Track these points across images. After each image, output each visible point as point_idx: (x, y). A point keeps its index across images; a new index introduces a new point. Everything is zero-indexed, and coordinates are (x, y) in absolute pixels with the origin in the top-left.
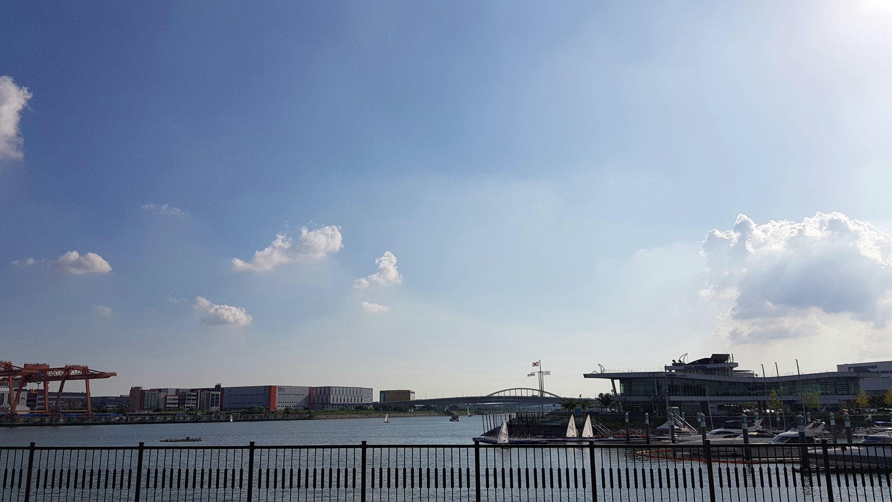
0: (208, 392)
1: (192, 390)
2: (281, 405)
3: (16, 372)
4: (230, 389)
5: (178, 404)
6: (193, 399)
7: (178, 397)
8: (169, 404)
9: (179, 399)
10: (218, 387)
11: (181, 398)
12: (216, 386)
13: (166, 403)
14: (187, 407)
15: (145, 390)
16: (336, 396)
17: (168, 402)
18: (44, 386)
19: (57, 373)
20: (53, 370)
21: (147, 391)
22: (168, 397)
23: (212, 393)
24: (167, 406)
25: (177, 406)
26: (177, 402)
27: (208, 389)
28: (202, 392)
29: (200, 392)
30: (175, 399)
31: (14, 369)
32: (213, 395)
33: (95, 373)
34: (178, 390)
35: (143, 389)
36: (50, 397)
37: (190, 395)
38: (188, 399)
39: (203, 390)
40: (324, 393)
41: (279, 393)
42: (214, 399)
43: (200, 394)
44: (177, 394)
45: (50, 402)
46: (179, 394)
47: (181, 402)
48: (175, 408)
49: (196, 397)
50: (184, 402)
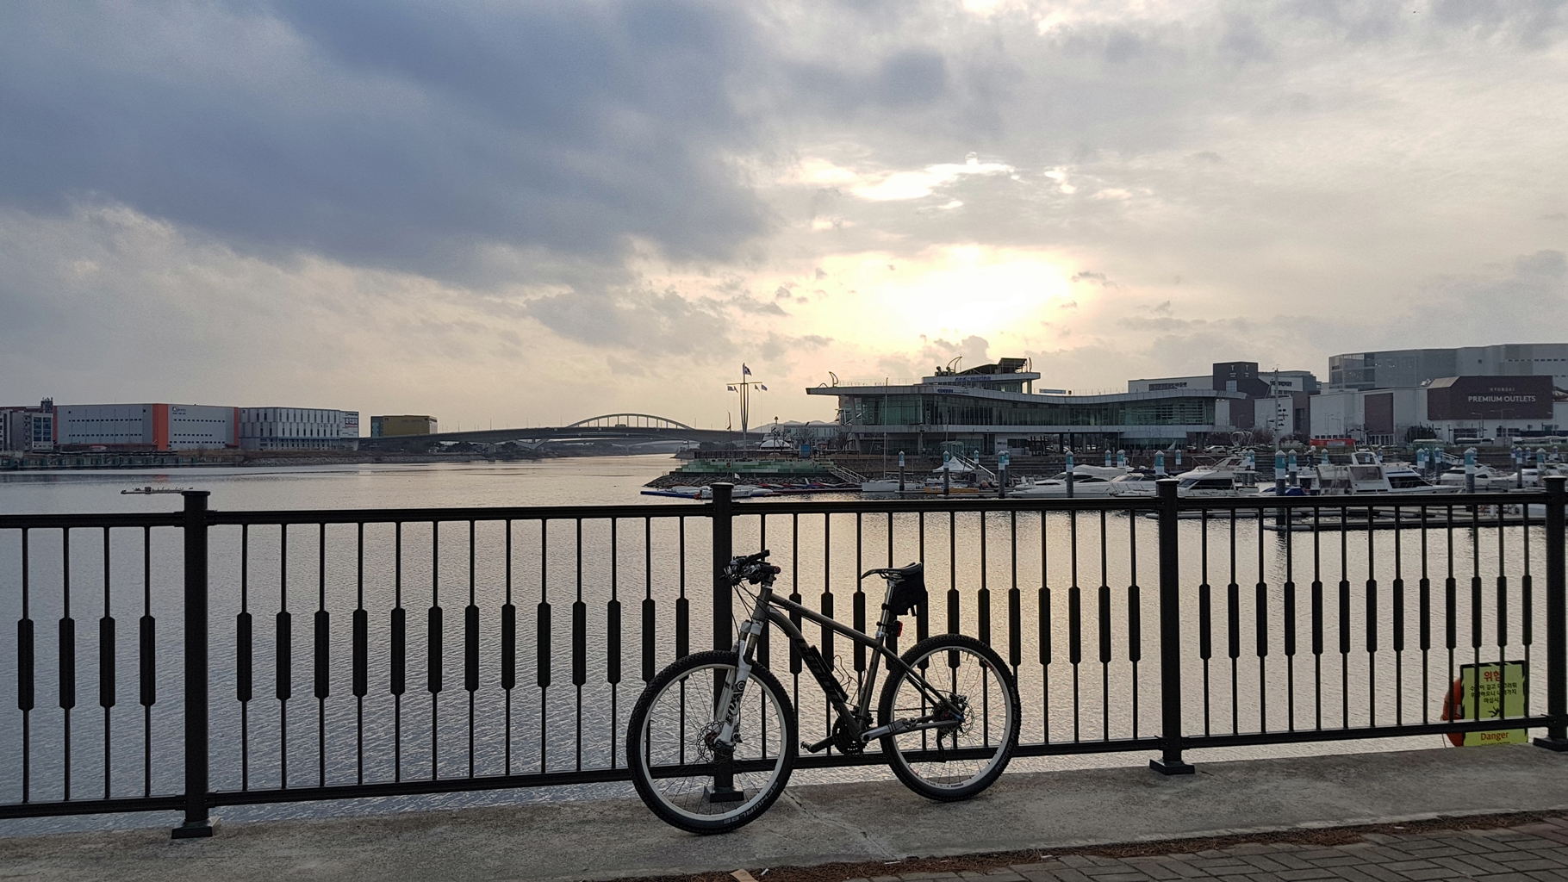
0: (27, 414)
2: (178, 439)
4: (70, 410)
10: (47, 405)
12: (43, 402)
16: (288, 424)
23: (35, 415)
27: (26, 409)
28: (14, 414)
29: (11, 412)
32: (38, 420)
39: (16, 409)
40: (265, 418)
41: (175, 417)
42: (39, 427)
43: (11, 417)
49: (3, 424)
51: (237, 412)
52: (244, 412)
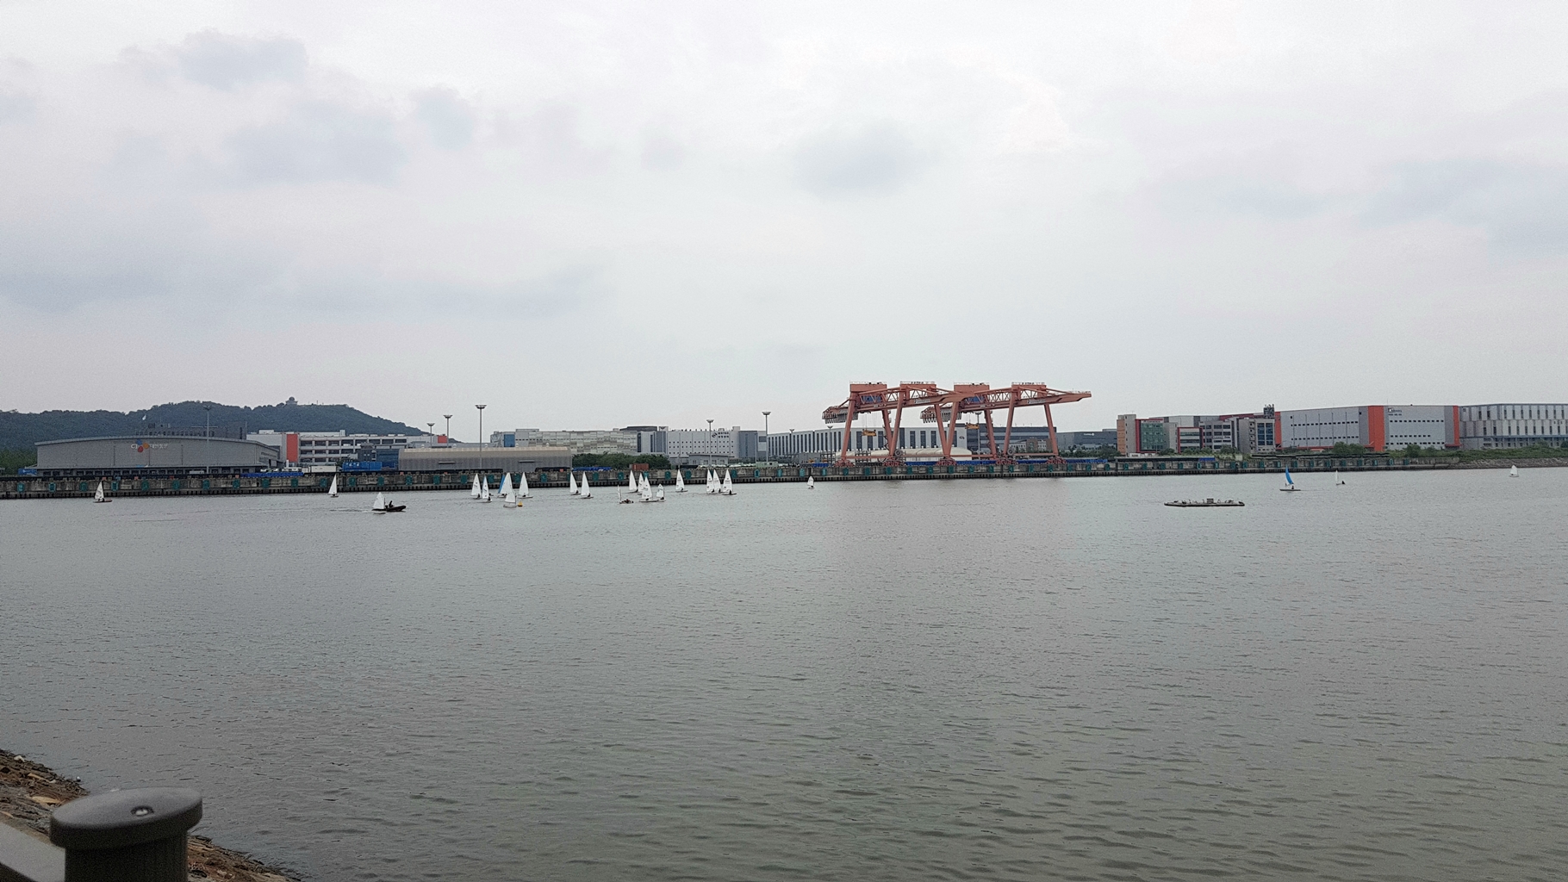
0: (1252, 420)
1: (1222, 418)
2: (1396, 440)
3: (943, 399)
4: (1292, 415)
5: (1201, 441)
6: (1226, 434)
7: (1198, 430)
8: (1183, 441)
9: (1201, 434)
10: (1269, 411)
11: (1204, 431)
12: (1265, 409)
13: (1179, 441)
14: (1216, 447)
15: (1140, 420)
16: (1515, 421)
17: (1181, 438)
18: (986, 417)
19: (1001, 397)
20: (996, 392)
21: (1145, 421)
22: (1181, 430)
23: (1259, 421)
24: (1182, 445)
25: (1198, 445)
26: (1198, 438)
27: (1251, 416)
28: (1240, 421)
29: (1238, 419)
30: (1195, 434)
31: (940, 393)
32: (1261, 425)
33: (1057, 394)
34: (1197, 419)
35: (1138, 418)
36: (995, 434)
37: (1220, 427)
38: (1216, 434)
39: (1242, 417)
40: (1489, 416)
41: (1390, 418)
42: (1262, 432)
43: (1238, 423)
44: (1196, 426)
45: (997, 442)
46: (1200, 424)
47: (1204, 437)
48: (1195, 448)
49: (1230, 430)
50: (1210, 437)
51: (1456, 410)
52: (1465, 410)
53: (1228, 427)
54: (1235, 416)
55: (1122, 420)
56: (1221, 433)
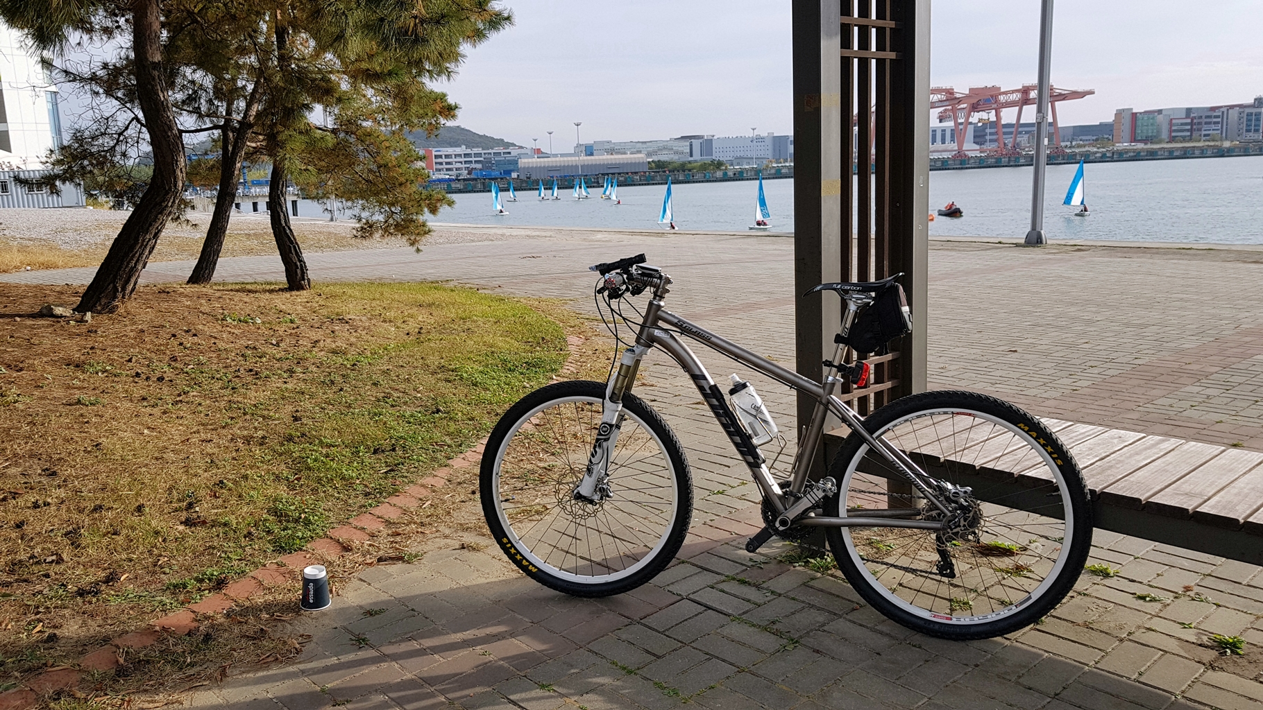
0: (1242, 110)
1: (1213, 109)
3: (960, 101)
5: (1191, 130)
6: (1215, 123)
7: (1189, 121)
8: (1175, 131)
9: (1192, 124)
11: (1195, 121)
12: (1255, 99)
13: (1171, 131)
14: (1205, 135)
15: (1136, 113)
17: (1174, 128)
18: (996, 115)
19: (1011, 97)
20: (1005, 93)
21: (1141, 113)
22: (1174, 121)
23: (1248, 111)
24: (1173, 134)
25: (1189, 134)
26: (1189, 127)
27: (1240, 106)
28: (1230, 111)
29: (1228, 110)
30: (1186, 124)
31: (958, 96)
32: (1250, 115)
33: (1063, 92)
34: (1189, 111)
35: (1134, 111)
36: (1005, 130)
37: (1210, 117)
38: (1206, 123)
39: (1232, 107)
42: (1251, 120)
43: (1228, 113)
44: (1188, 116)
45: (1004, 136)
46: (1192, 115)
47: (1194, 127)
48: (1185, 136)
49: (1219, 120)
50: (1200, 126)
53: (1218, 117)
54: (1225, 106)
55: (1119, 114)
56: (1210, 123)
